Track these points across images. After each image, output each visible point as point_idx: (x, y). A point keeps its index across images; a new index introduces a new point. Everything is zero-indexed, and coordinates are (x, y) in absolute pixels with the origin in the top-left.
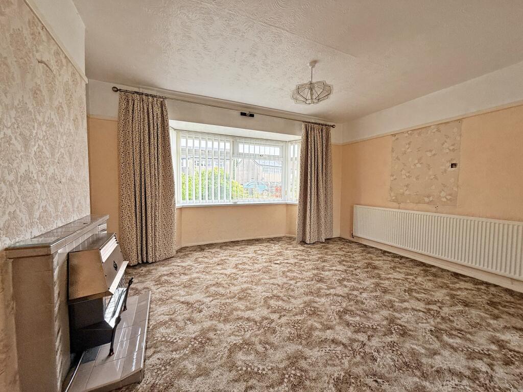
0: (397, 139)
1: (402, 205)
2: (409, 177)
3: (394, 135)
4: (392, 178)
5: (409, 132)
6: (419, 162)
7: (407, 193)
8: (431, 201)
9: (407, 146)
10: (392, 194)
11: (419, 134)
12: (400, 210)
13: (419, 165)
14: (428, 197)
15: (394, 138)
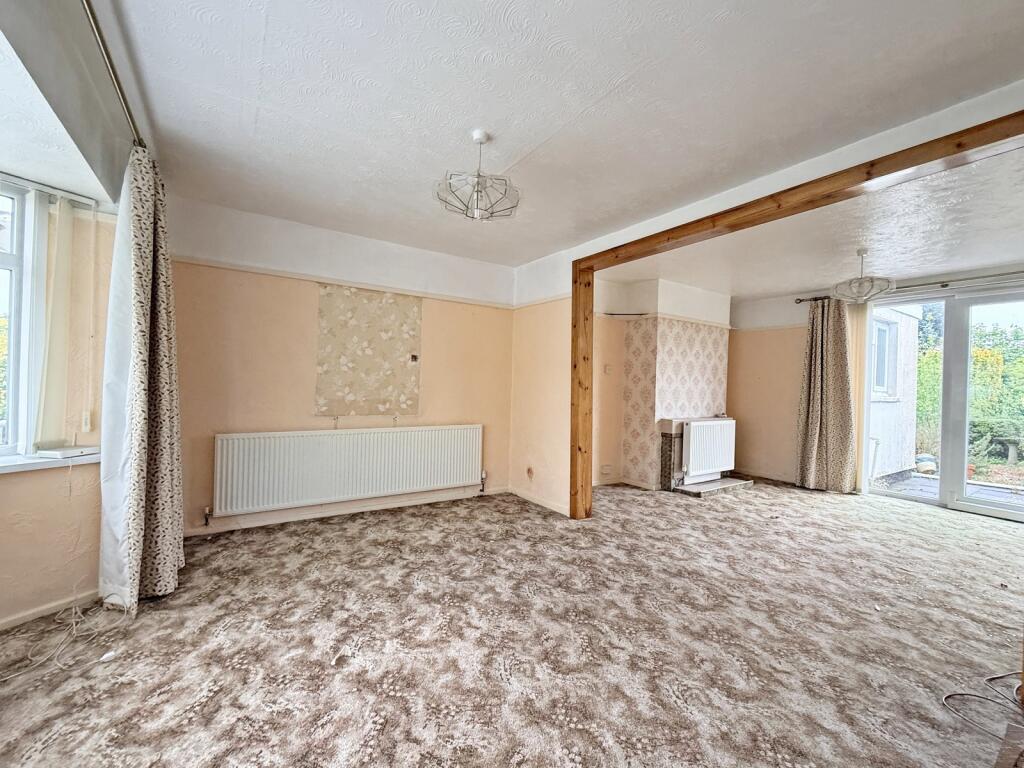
0: (329, 295)
1: (342, 421)
2: (353, 369)
3: (324, 285)
4: (320, 370)
5: (353, 290)
6: (369, 344)
7: (351, 397)
8: (388, 410)
9: (349, 315)
10: (322, 401)
11: (370, 300)
12: (337, 431)
13: (369, 352)
14: (384, 403)
15: (323, 291)
